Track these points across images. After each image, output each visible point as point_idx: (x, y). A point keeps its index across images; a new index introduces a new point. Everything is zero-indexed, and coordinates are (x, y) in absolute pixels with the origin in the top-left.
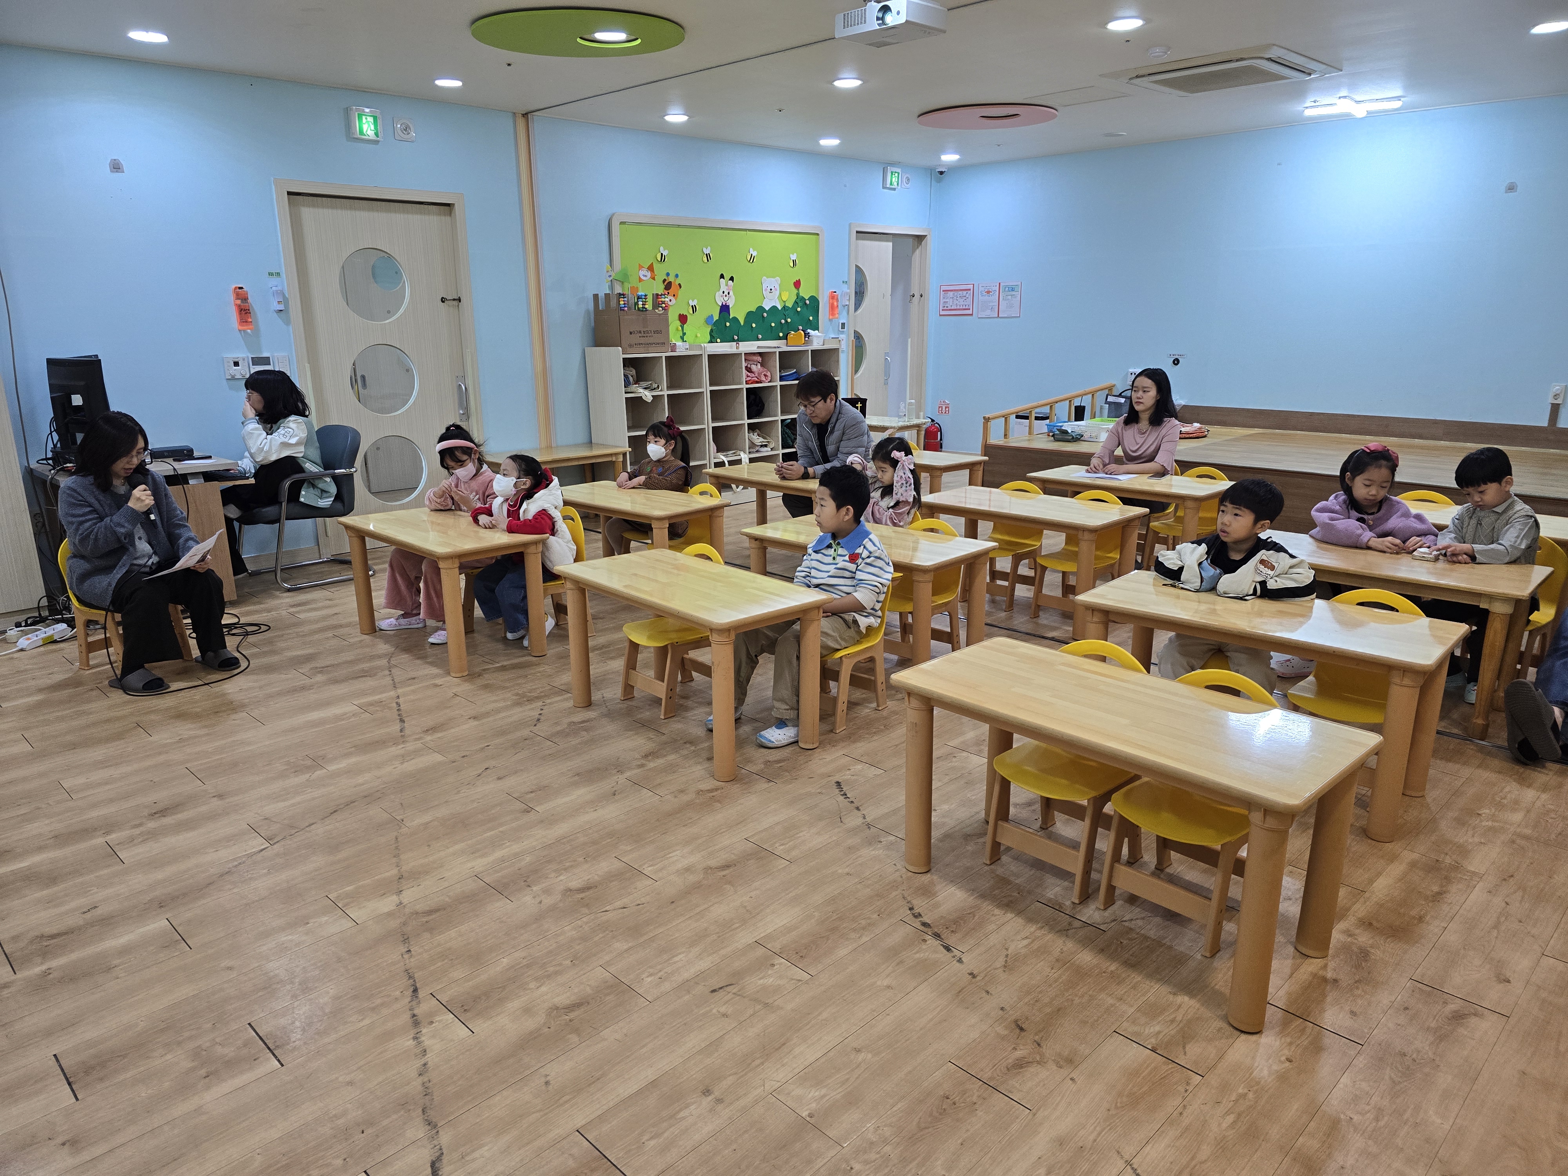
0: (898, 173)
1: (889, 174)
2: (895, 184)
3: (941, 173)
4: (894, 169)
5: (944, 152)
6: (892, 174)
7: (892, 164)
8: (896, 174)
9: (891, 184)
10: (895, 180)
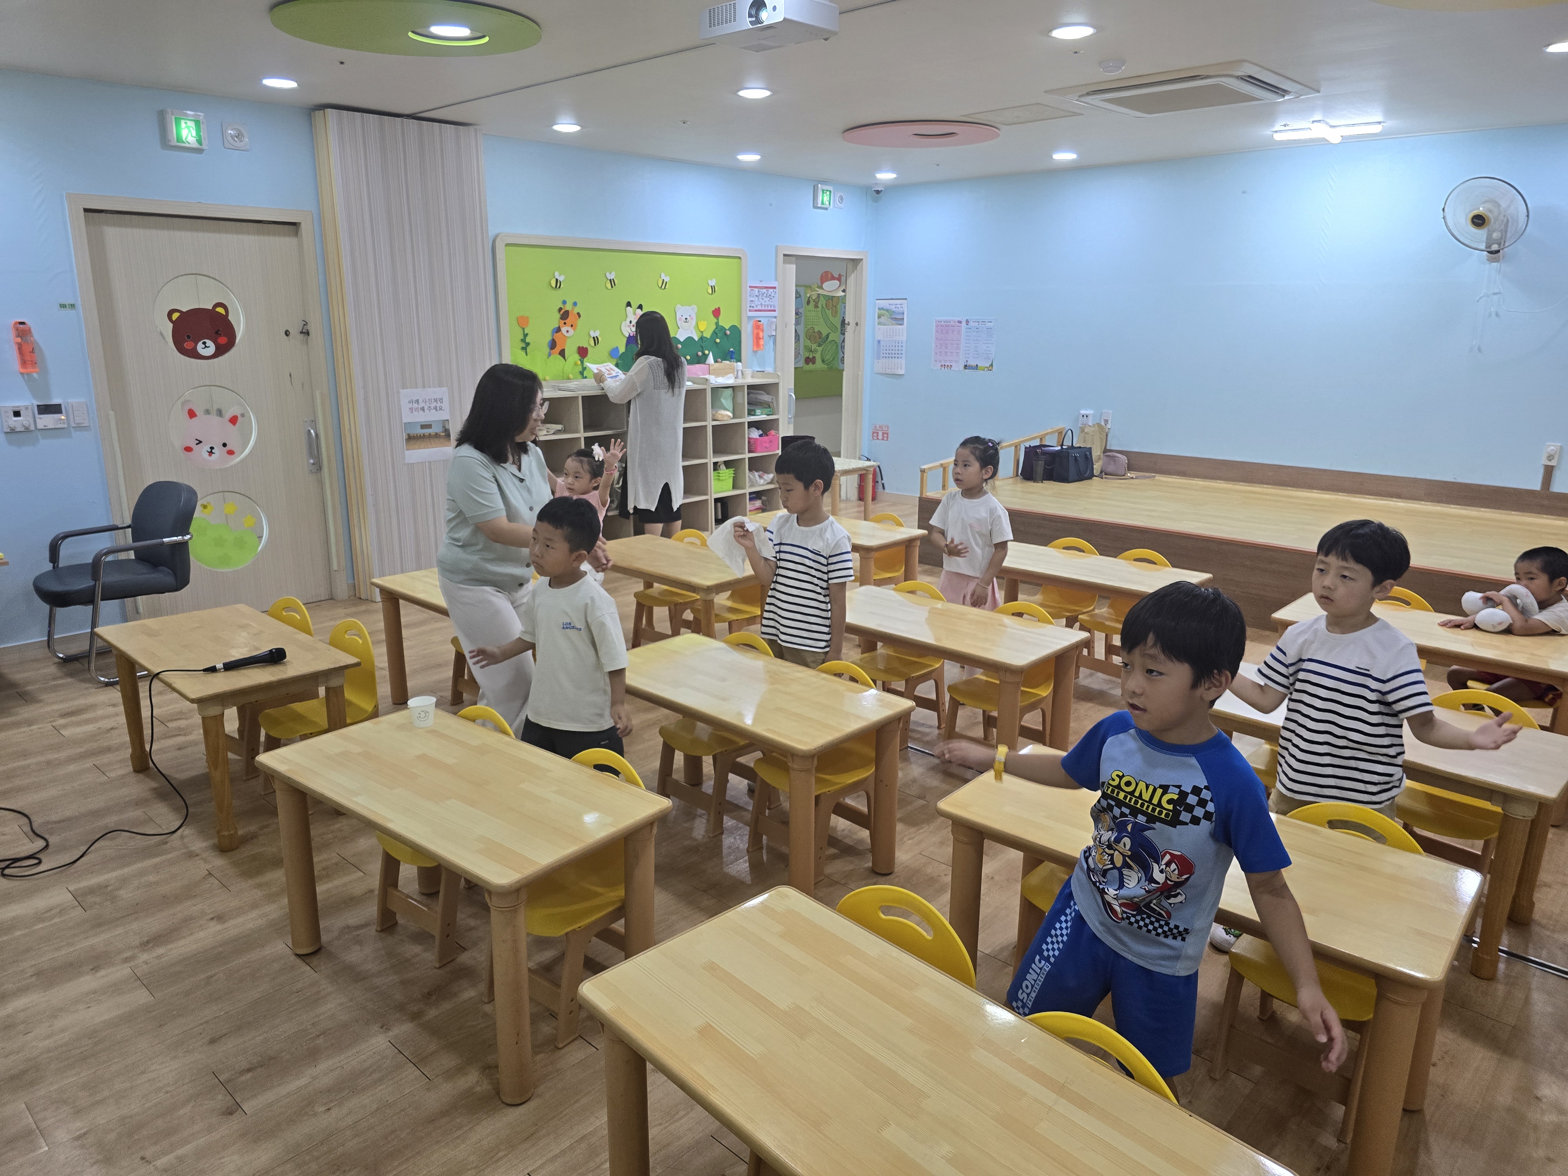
0: (830, 192)
1: (820, 193)
2: (827, 203)
3: (878, 192)
4: (825, 187)
5: (879, 169)
6: (823, 192)
7: (824, 182)
8: (828, 193)
9: (822, 203)
10: (826, 198)
